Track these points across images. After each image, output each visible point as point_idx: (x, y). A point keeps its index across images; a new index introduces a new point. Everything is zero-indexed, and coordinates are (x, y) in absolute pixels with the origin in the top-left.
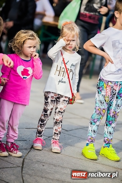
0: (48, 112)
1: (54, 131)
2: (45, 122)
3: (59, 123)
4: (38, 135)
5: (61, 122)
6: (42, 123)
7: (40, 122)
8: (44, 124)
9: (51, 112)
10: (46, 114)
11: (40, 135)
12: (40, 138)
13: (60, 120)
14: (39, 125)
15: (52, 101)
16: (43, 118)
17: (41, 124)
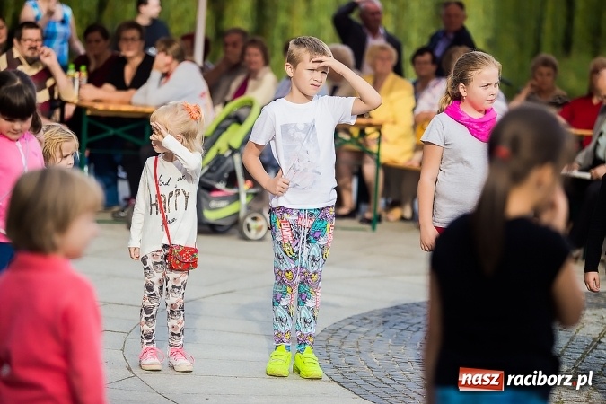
0: (156, 289)
1: (171, 330)
2: (154, 311)
3: (178, 312)
4: (145, 341)
5: (182, 308)
6: (149, 316)
7: (144, 315)
8: (152, 317)
9: (161, 287)
10: (151, 293)
11: (150, 341)
12: (151, 346)
13: (179, 305)
14: (143, 320)
15: (155, 263)
16: (148, 303)
17: (147, 318)
